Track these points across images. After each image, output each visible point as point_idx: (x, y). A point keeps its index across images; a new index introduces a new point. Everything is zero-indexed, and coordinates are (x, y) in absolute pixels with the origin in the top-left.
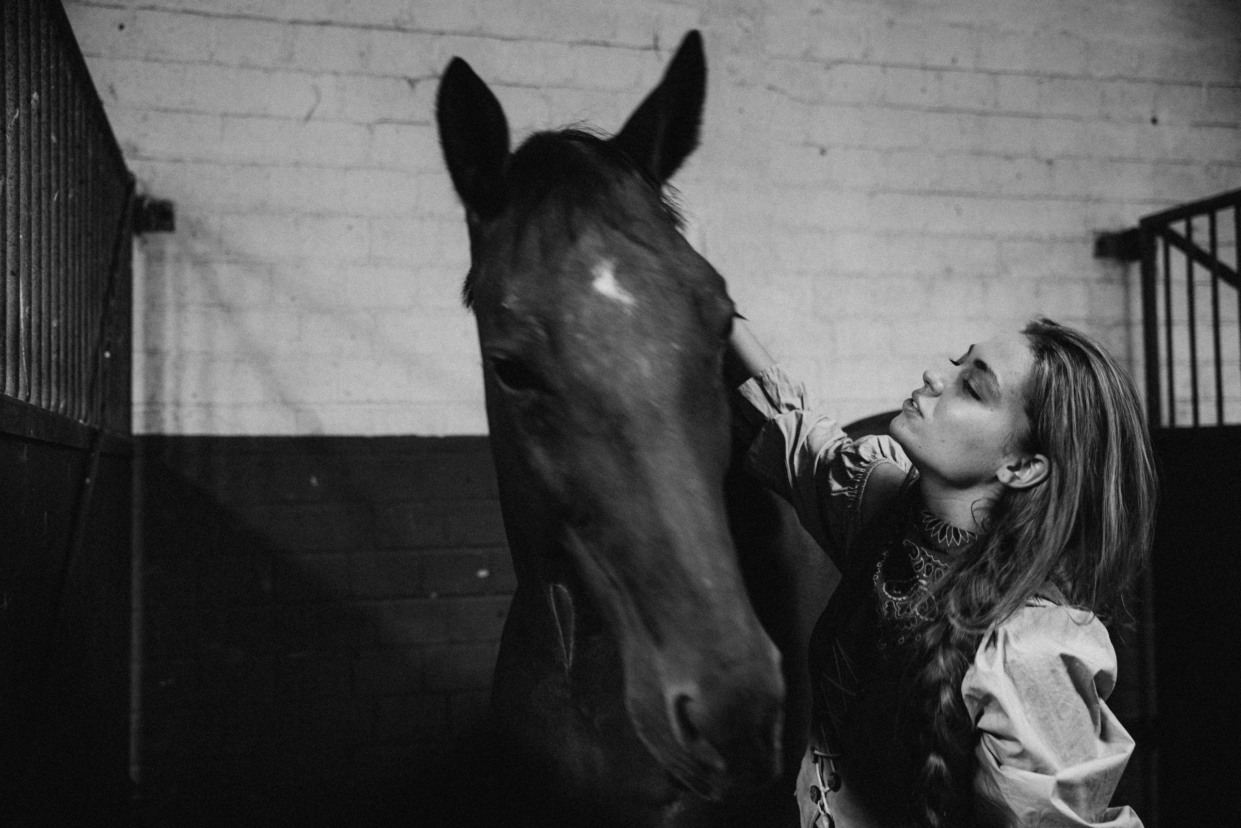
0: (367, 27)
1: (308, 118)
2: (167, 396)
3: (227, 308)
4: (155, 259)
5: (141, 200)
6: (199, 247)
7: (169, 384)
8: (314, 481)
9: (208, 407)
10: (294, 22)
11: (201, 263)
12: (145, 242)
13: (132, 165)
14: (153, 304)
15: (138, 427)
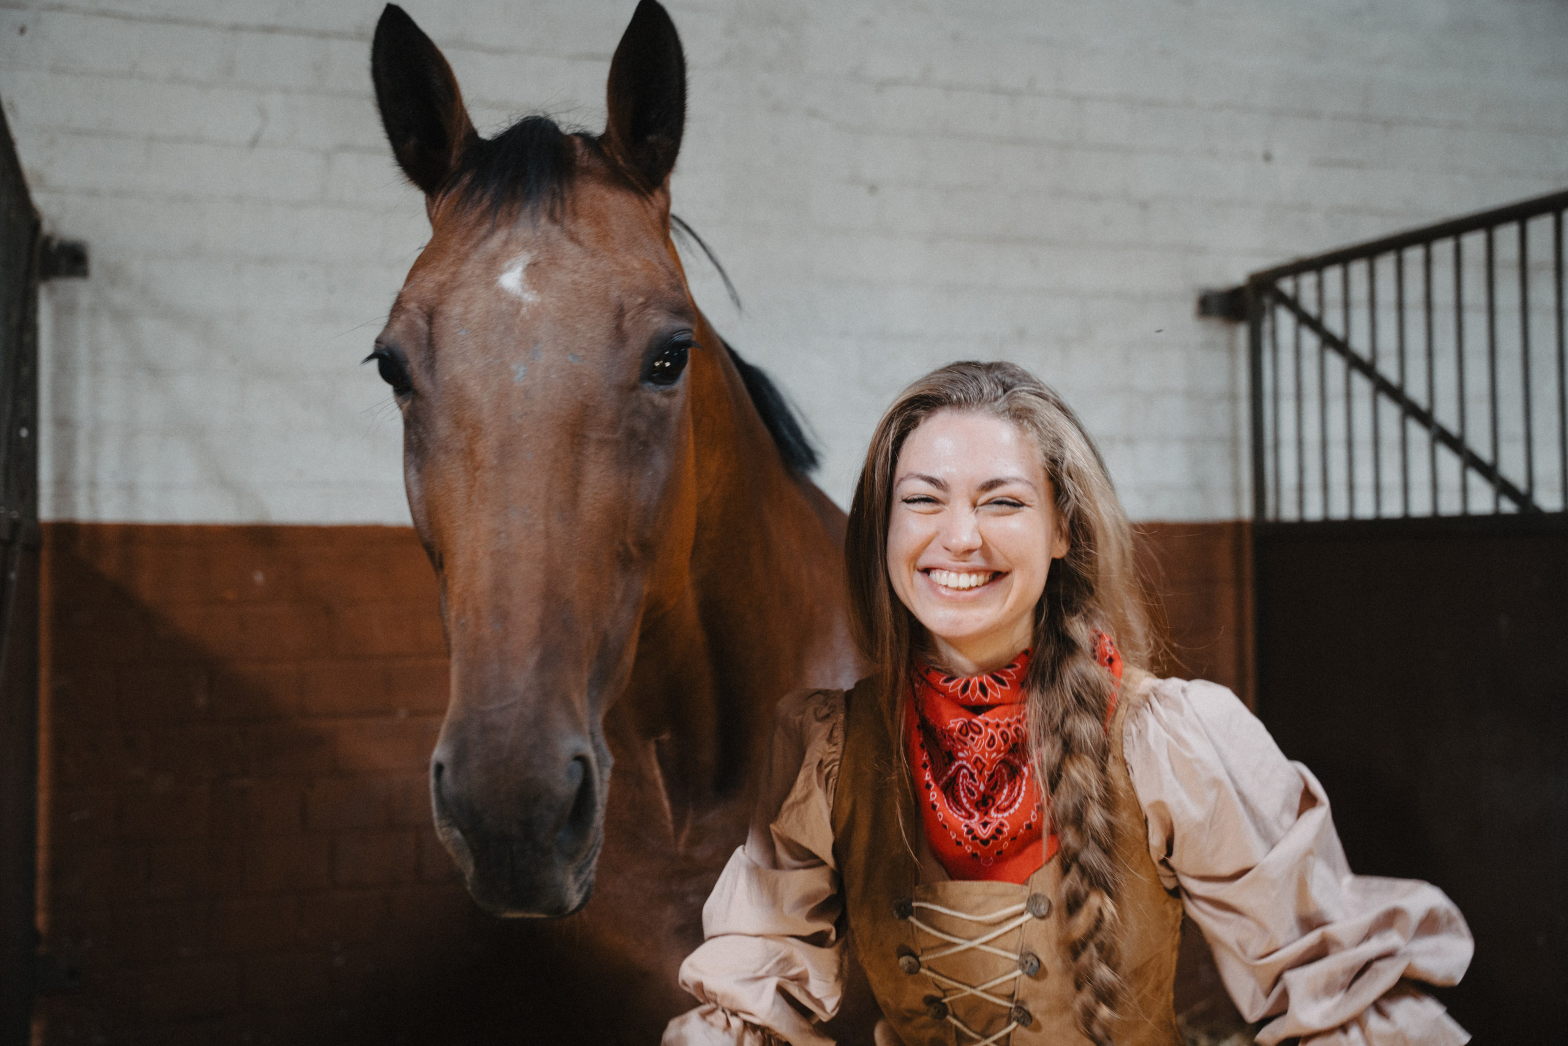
0: (323, 35)
1: (254, 142)
2: (80, 475)
3: (154, 371)
4: (65, 311)
5: (48, 240)
6: (120, 297)
7: (83, 459)
8: (259, 577)
9: (130, 489)
10: (235, 28)
11: (122, 317)
12: (52, 291)
13: (39, 198)
14: (63, 364)
15: (46, 512)
